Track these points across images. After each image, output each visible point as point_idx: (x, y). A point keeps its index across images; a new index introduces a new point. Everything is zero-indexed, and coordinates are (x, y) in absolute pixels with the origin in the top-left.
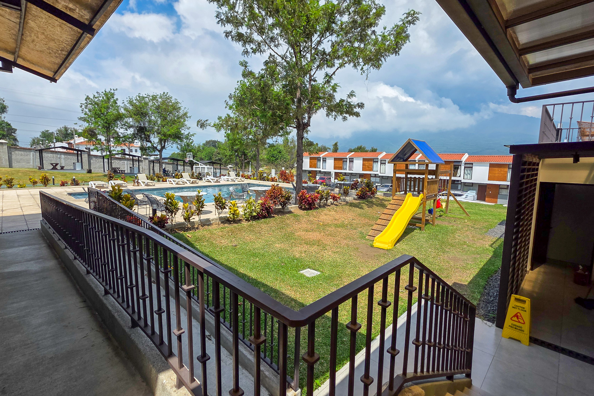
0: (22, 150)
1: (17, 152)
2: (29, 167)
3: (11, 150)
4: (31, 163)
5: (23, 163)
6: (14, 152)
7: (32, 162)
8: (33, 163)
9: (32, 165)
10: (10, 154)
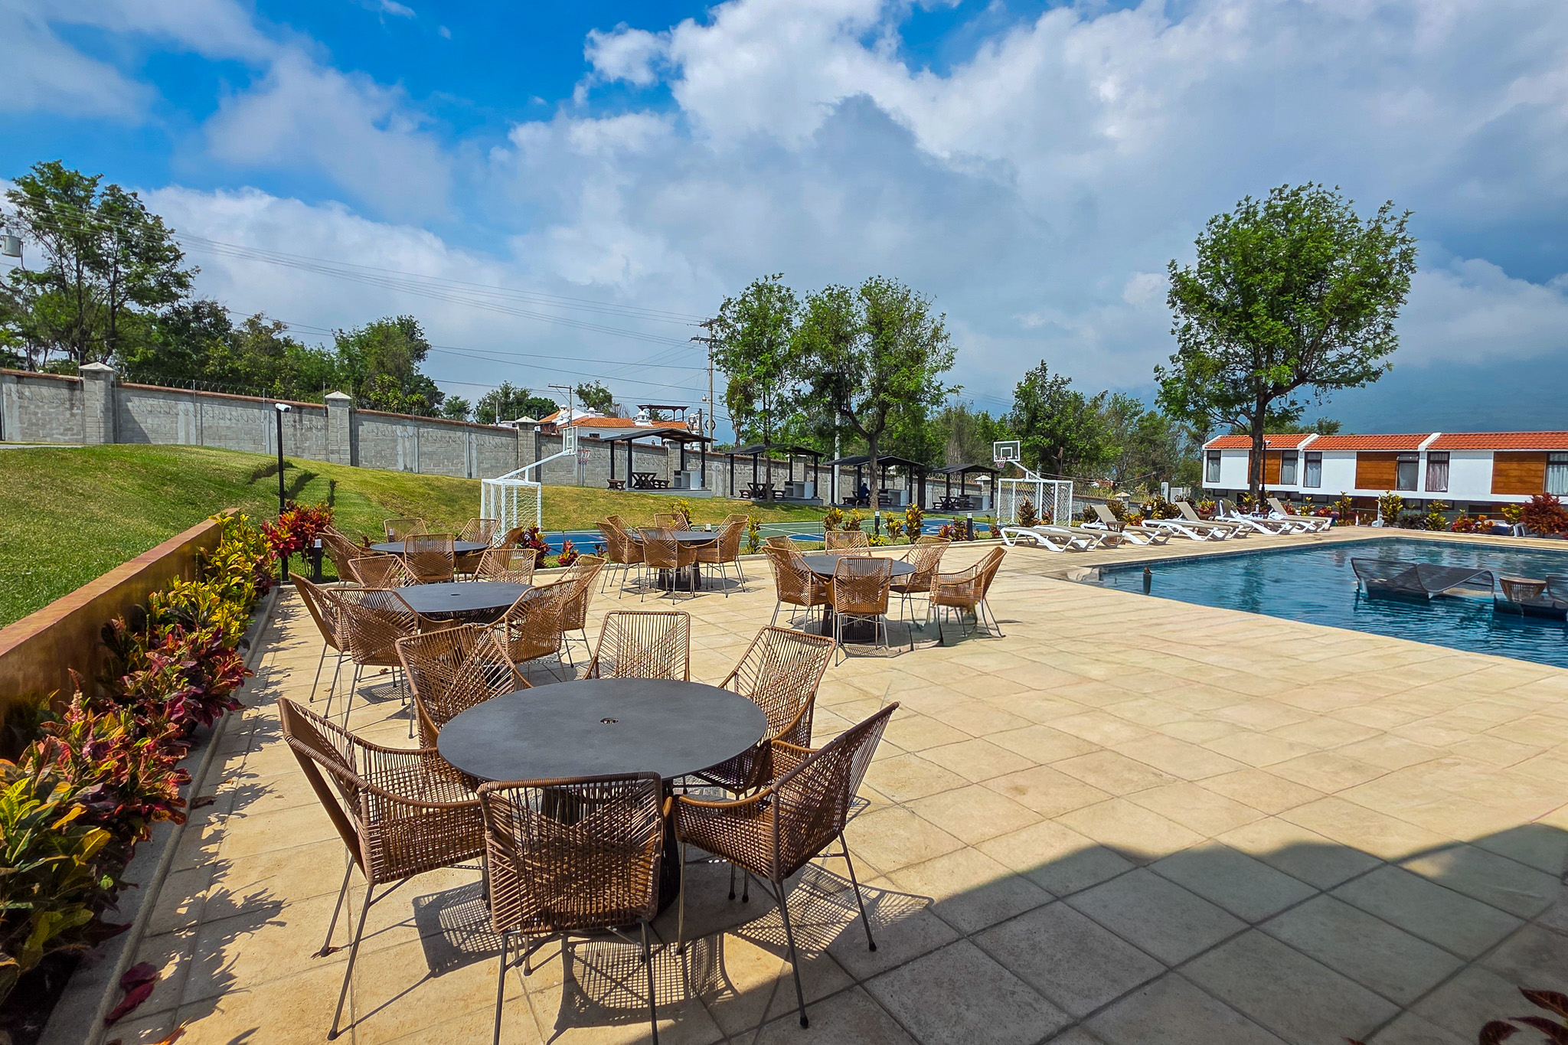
1: (551, 446)
2: (570, 481)
3: (542, 441)
5: (561, 473)
6: (546, 445)
8: (578, 472)
9: (576, 477)
10: (538, 450)
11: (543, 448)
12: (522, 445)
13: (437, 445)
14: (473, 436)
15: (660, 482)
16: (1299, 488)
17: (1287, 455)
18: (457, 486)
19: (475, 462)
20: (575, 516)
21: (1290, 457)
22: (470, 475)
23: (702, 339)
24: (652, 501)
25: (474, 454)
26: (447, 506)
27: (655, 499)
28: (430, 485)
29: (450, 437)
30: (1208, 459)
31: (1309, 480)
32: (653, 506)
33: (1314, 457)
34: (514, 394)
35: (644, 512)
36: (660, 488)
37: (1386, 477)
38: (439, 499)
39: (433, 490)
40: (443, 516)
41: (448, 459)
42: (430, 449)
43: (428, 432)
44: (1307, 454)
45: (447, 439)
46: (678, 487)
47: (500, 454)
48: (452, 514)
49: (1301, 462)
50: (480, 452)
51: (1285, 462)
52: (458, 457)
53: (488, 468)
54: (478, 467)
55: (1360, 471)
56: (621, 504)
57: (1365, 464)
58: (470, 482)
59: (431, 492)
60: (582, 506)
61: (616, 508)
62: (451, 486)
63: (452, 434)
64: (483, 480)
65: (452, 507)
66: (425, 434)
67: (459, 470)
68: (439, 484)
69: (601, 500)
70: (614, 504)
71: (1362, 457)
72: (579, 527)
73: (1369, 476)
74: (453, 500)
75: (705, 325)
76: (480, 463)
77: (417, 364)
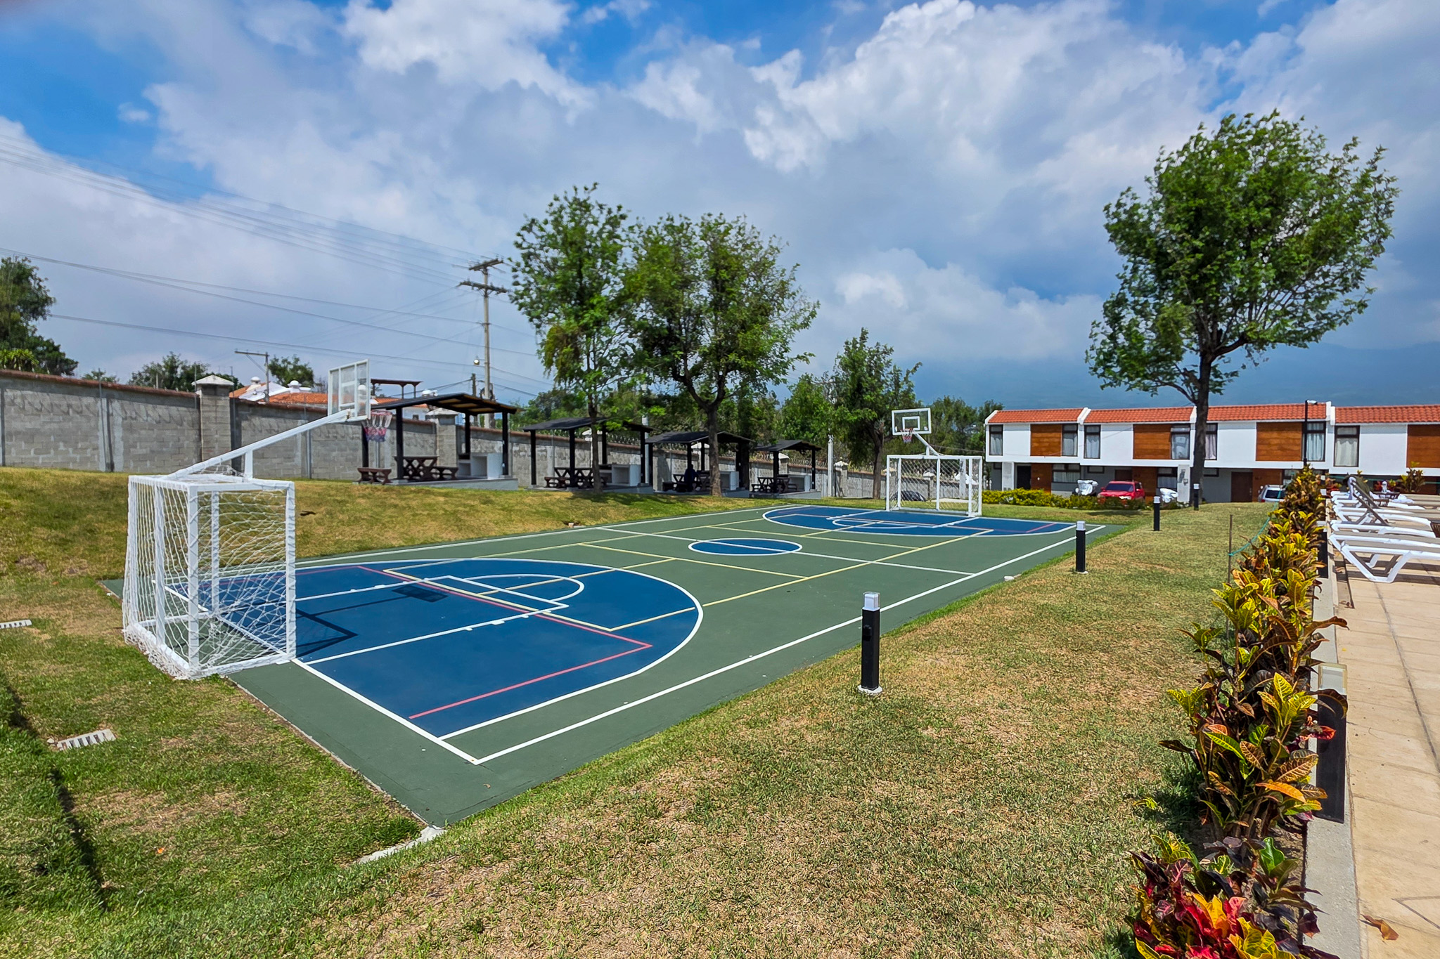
0: (273, 412)
1: (257, 421)
2: (290, 472)
3: (241, 412)
4: (298, 460)
5: (274, 461)
6: (247, 419)
7: (299, 454)
8: (303, 459)
9: (300, 465)
10: (236, 427)
11: (244, 424)
12: (208, 418)
13: (42, 419)
14: (116, 404)
15: (441, 469)
16: (1081, 460)
17: (1067, 428)
18: (76, 488)
19: (119, 446)
20: (320, 531)
21: (1070, 430)
22: (111, 467)
23: (475, 285)
24: (442, 499)
25: (118, 433)
26: (50, 527)
27: (446, 495)
28: (11, 487)
29: (69, 406)
30: (991, 433)
31: (1088, 451)
32: (446, 507)
33: (1093, 430)
34: (183, 368)
35: (435, 518)
36: (442, 479)
37: (1161, 447)
38: (33, 514)
39: (19, 496)
40: (39, 549)
41: (65, 442)
42: (28, 425)
43: (23, 397)
44: (1086, 427)
45: (64, 408)
46: (467, 476)
47: (168, 433)
48: (63, 543)
49: (1081, 434)
50: (129, 429)
51: (1066, 435)
52: (86, 437)
53: (144, 455)
54: (127, 453)
55: (1137, 442)
56: (396, 506)
57: (1141, 435)
58: (108, 478)
59: (13, 502)
60: (330, 513)
61: (389, 512)
62: (61, 487)
63: (73, 400)
64: (133, 478)
65: (62, 528)
66: (18, 400)
67: (85, 460)
68: (36, 485)
69: (362, 501)
70: (384, 506)
71: (1138, 429)
72: (332, 549)
73: (1145, 447)
74: (66, 516)
75: (476, 268)
76: (128, 447)
77: (32, 323)
